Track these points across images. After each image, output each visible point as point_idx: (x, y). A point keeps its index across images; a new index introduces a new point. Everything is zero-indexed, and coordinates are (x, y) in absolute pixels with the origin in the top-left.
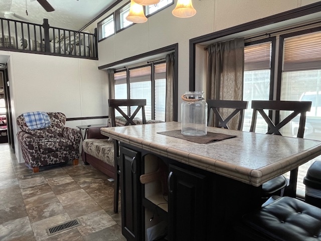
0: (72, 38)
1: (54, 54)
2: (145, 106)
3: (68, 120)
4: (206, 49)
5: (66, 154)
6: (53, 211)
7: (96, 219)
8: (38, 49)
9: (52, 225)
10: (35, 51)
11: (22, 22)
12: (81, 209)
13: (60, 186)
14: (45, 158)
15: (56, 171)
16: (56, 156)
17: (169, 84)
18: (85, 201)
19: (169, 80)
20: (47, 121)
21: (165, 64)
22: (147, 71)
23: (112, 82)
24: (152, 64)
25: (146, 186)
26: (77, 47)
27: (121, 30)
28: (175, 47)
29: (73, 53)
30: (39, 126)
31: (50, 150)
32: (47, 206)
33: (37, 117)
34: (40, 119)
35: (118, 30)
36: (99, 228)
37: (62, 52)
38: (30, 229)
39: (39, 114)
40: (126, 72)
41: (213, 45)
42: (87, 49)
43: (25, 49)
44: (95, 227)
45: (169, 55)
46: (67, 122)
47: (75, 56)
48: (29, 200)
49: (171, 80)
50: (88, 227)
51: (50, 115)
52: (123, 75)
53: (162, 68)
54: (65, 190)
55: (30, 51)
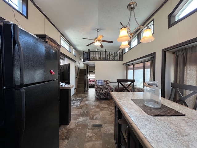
0: (114, 54)
1: (108, 61)
2: (135, 83)
3: (110, 83)
4: (174, 53)
5: (107, 96)
6: (97, 117)
7: (109, 127)
8: (103, 59)
9: (94, 123)
10: (102, 60)
11: (102, 52)
12: (106, 120)
13: (103, 108)
14: (101, 96)
15: (104, 101)
16: (104, 96)
17: (151, 71)
18: (108, 117)
19: (152, 69)
20: (103, 83)
21: (150, 62)
22: (142, 65)
23: (127, 69)
24: (144, 62)
25: (122, 125)
26: (115, 57)
27: (131, 49)
28: (154, 54)
29: (114, 60)
30: (101, 84)
31: (102, 94)
32: (96, 115)
33: (100, 81)
34: (101, 82)
35: (130, 49)
36: (108, 132)
37: (110, 60)
38: (88, 122)
39: (101, 80)
40: (133, 65)
41: (179, 51)
42: (119, 58)
43: (99, 60)
44: (107, 131)
45: (151, 58)
46: (110, 84)
47: (115, 61)
48: (92, 110)
49: (152, 70)
50: (105, 130)
51: (104, 81)
52: (132, 66)
53: (148, 64)
54: (103, 110)
55: (100, 60)
